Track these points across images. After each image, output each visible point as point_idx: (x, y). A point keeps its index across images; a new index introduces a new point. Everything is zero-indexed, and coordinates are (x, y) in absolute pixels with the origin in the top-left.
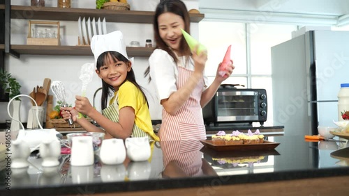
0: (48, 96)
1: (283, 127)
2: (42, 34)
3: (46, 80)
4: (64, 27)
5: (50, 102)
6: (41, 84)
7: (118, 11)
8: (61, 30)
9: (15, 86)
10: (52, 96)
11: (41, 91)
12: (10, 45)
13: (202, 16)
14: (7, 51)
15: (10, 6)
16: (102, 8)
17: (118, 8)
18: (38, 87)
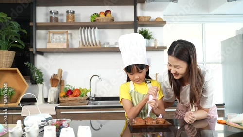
0: (61, 81)
1: (224, 105)
2: (57, 40)
3: (59, 70)
4: (71, 34)
5: (62, 84)
6: (56, 73)
7: (105, 22)
8: (69, 36)
9: (40, 75)
10: (63, 81)
11: (56, 77)
12: (36, 49)
13: (165, 23)
14: (34, 53)
15: (36, 23)
16: (94, 21)
17: (105, 21)
18: (54, 75)
